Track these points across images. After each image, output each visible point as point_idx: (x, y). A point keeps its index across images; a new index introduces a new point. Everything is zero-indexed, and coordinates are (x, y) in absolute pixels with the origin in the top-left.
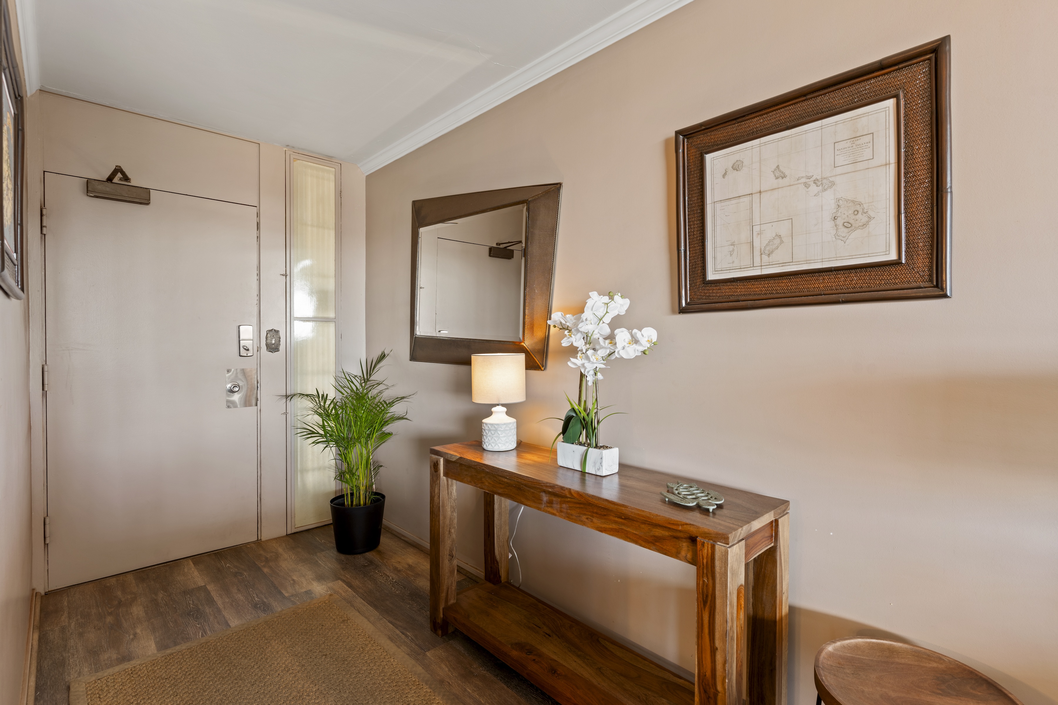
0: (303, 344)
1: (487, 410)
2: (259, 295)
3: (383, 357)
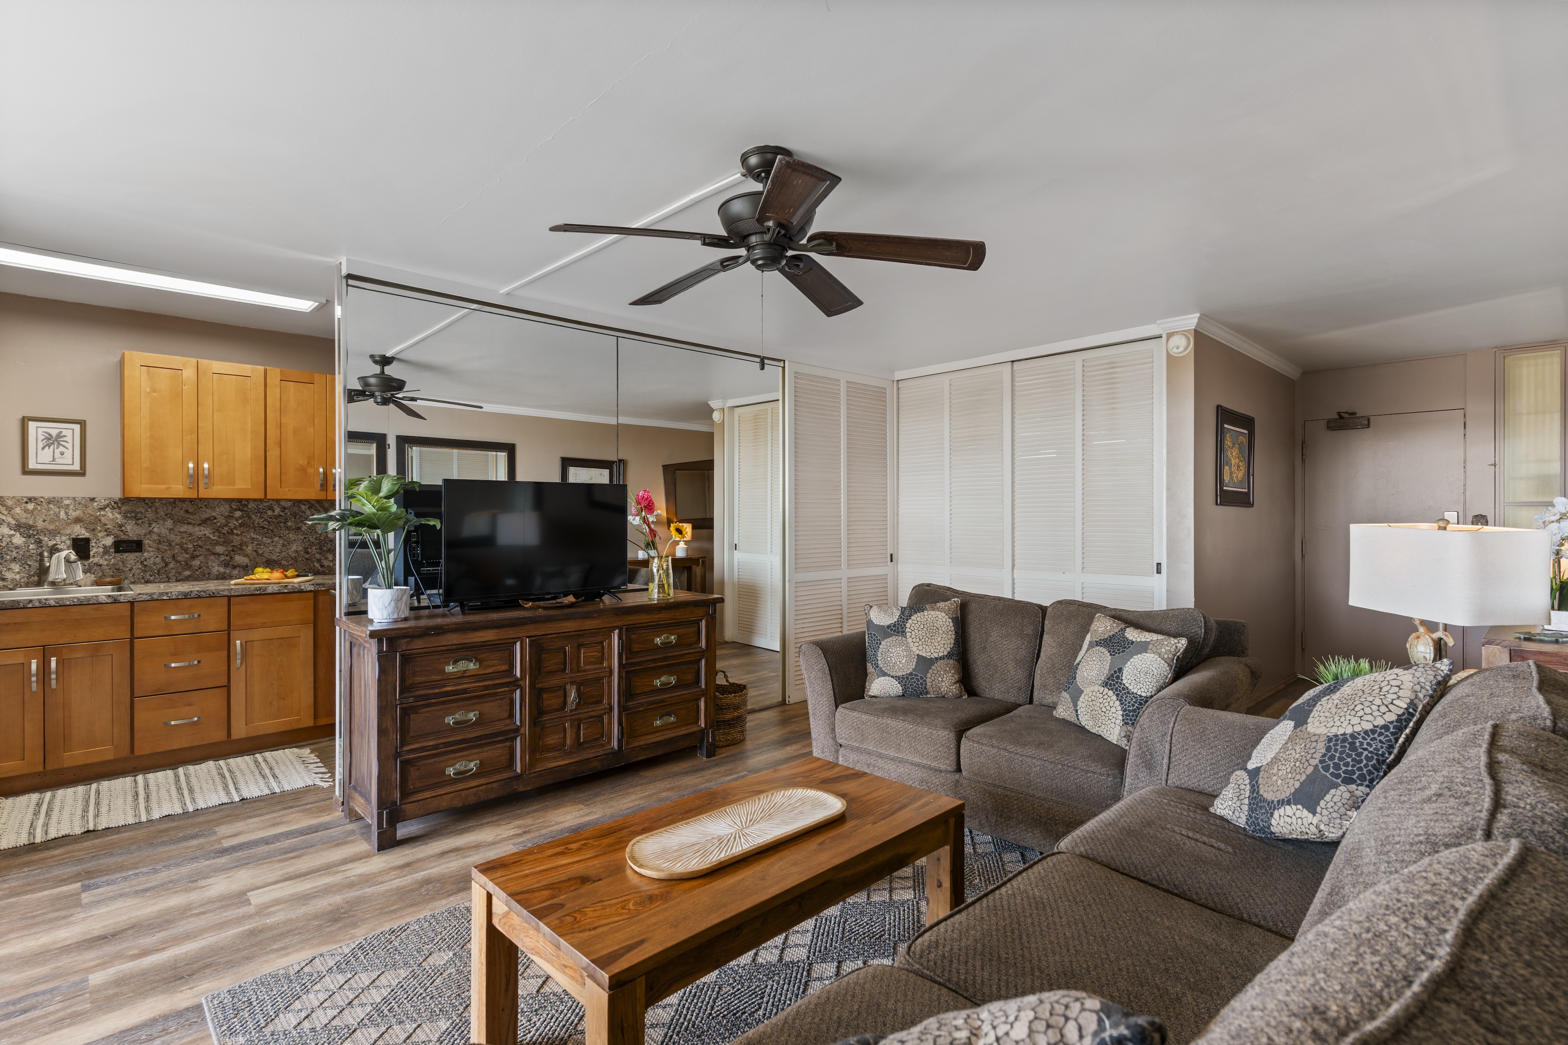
2: (1465, 485)
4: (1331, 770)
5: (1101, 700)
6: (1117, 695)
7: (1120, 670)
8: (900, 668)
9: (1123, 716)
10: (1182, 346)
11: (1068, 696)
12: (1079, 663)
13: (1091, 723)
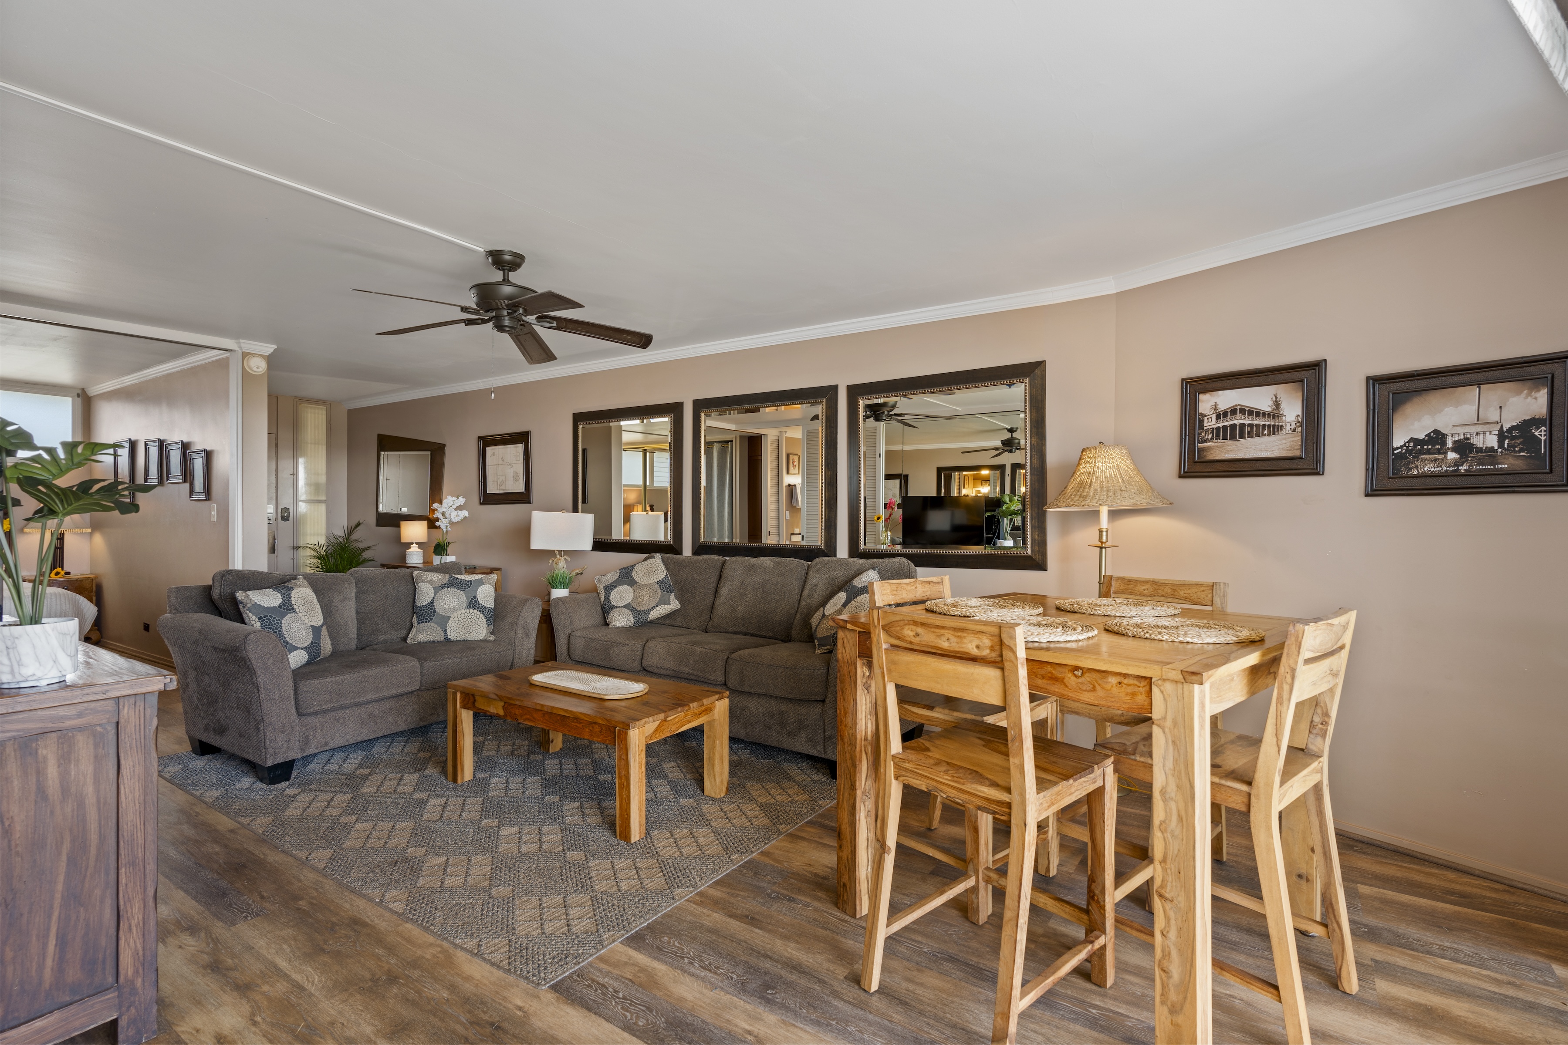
0: (305, 517)
1: (408, 545)
2: (277, 487)
3: (358, 524)
5: (470, 617)
8: (303, 640)
9: (486, 621)
10: (258, 366)
11: (433, 624)
12: (432, 602)
13: (461, 633)
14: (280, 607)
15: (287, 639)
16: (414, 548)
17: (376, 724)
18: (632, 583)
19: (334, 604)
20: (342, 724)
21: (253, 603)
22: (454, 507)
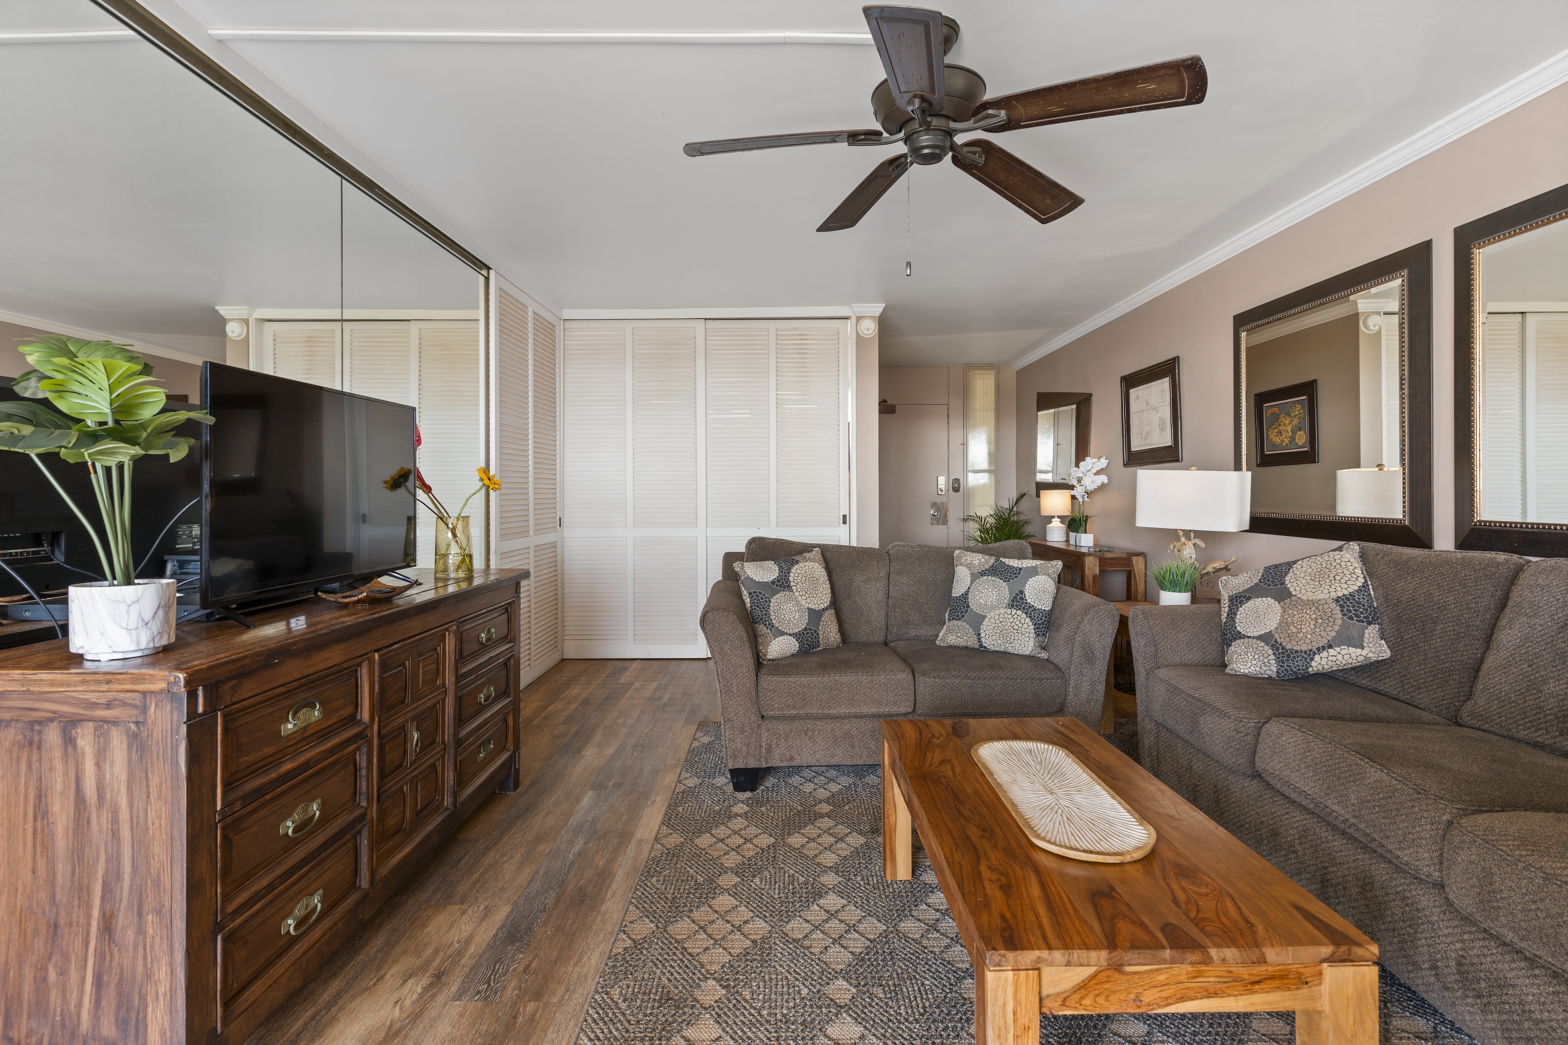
0: (974, 489)
1: (1049, 519)
2: (948, 458)
4: (1355, 619)
5: (1011, 620)
6: (1026, 613)
7: (1022, 592)
8: (795, 625)
9: (1034, 629)
10: (870, 328)
11: (964, 624)
12: (967, 593)
13: (999, 642)
14: (773, 582)
15: (774, 621)
16: (1056, 523)
17: (853, 747)
18: (1283, 595)
19: (855, 585)
20: (810, 738)
21: (746, 576)
22: (1094, 471)
